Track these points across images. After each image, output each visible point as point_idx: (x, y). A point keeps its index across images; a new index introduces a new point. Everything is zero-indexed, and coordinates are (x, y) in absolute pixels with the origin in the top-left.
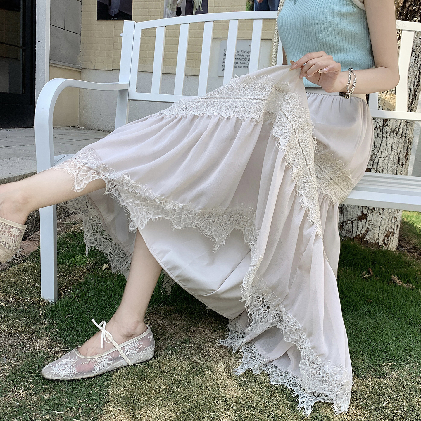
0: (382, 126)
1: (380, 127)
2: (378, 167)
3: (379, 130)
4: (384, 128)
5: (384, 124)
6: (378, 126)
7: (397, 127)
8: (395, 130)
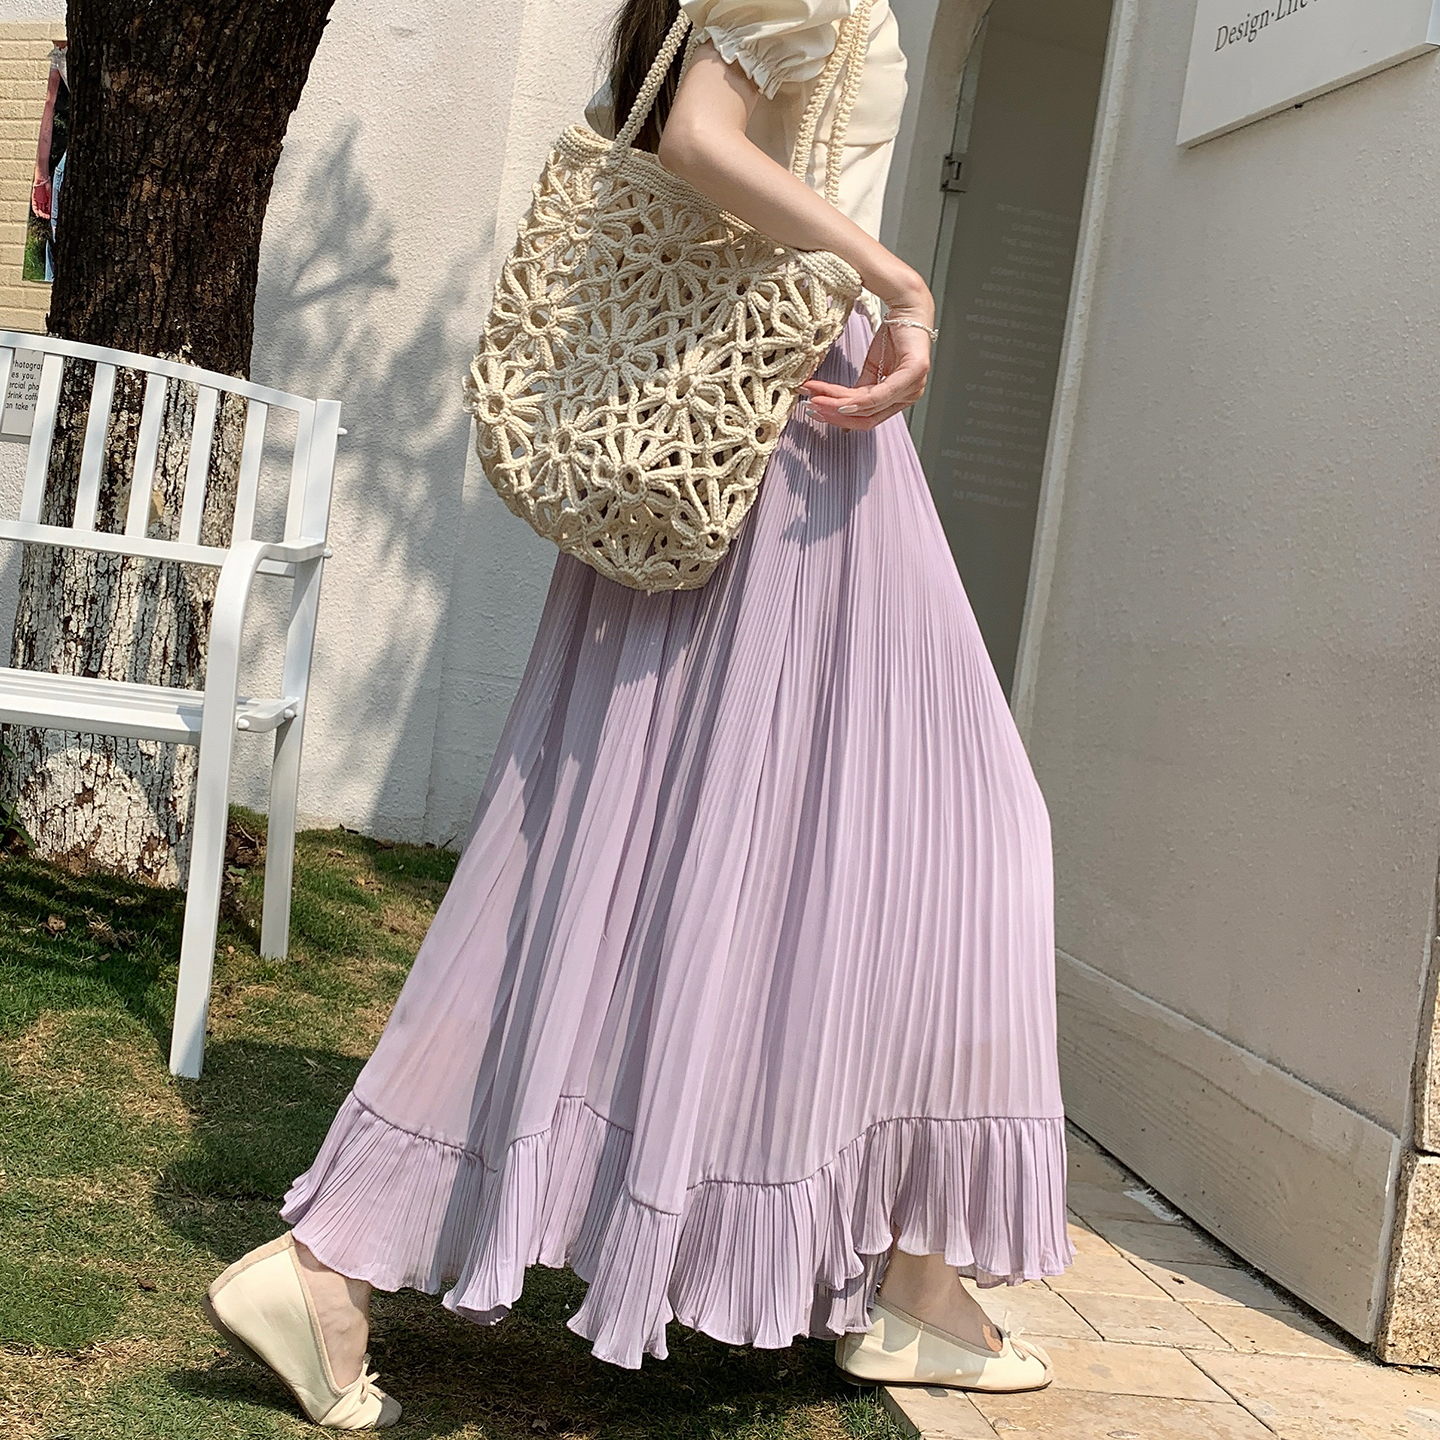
0: (119, 568)
1: (116, 570)
2: (113, 669)
3: (112, 578)
4: (124, 572)
5: (123, 565)
6: (111, 568)
7: (152, 572)
8: (147, 580)
